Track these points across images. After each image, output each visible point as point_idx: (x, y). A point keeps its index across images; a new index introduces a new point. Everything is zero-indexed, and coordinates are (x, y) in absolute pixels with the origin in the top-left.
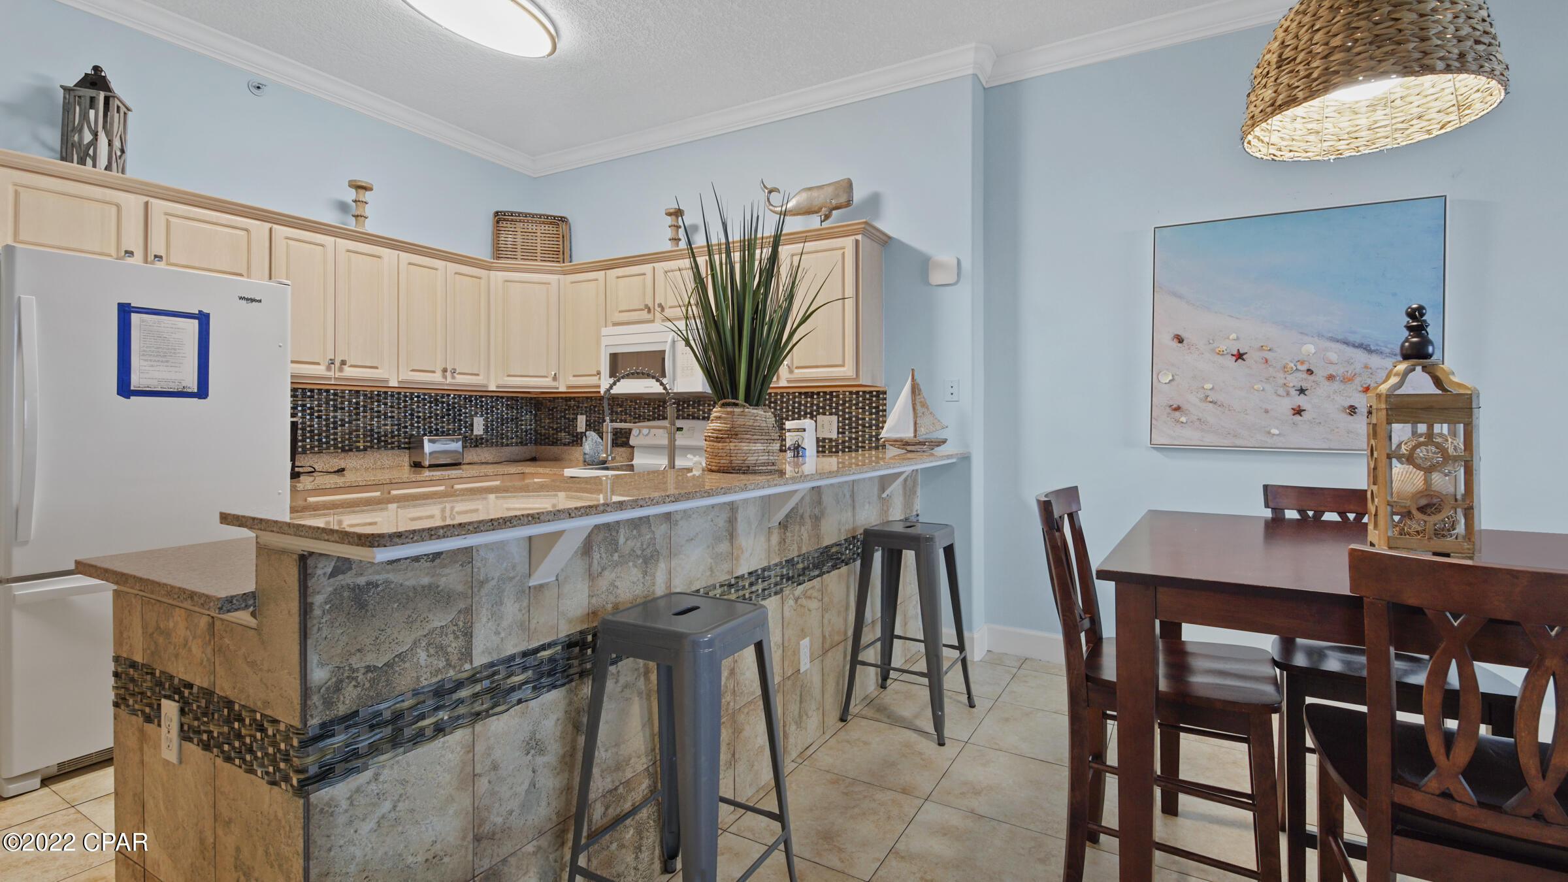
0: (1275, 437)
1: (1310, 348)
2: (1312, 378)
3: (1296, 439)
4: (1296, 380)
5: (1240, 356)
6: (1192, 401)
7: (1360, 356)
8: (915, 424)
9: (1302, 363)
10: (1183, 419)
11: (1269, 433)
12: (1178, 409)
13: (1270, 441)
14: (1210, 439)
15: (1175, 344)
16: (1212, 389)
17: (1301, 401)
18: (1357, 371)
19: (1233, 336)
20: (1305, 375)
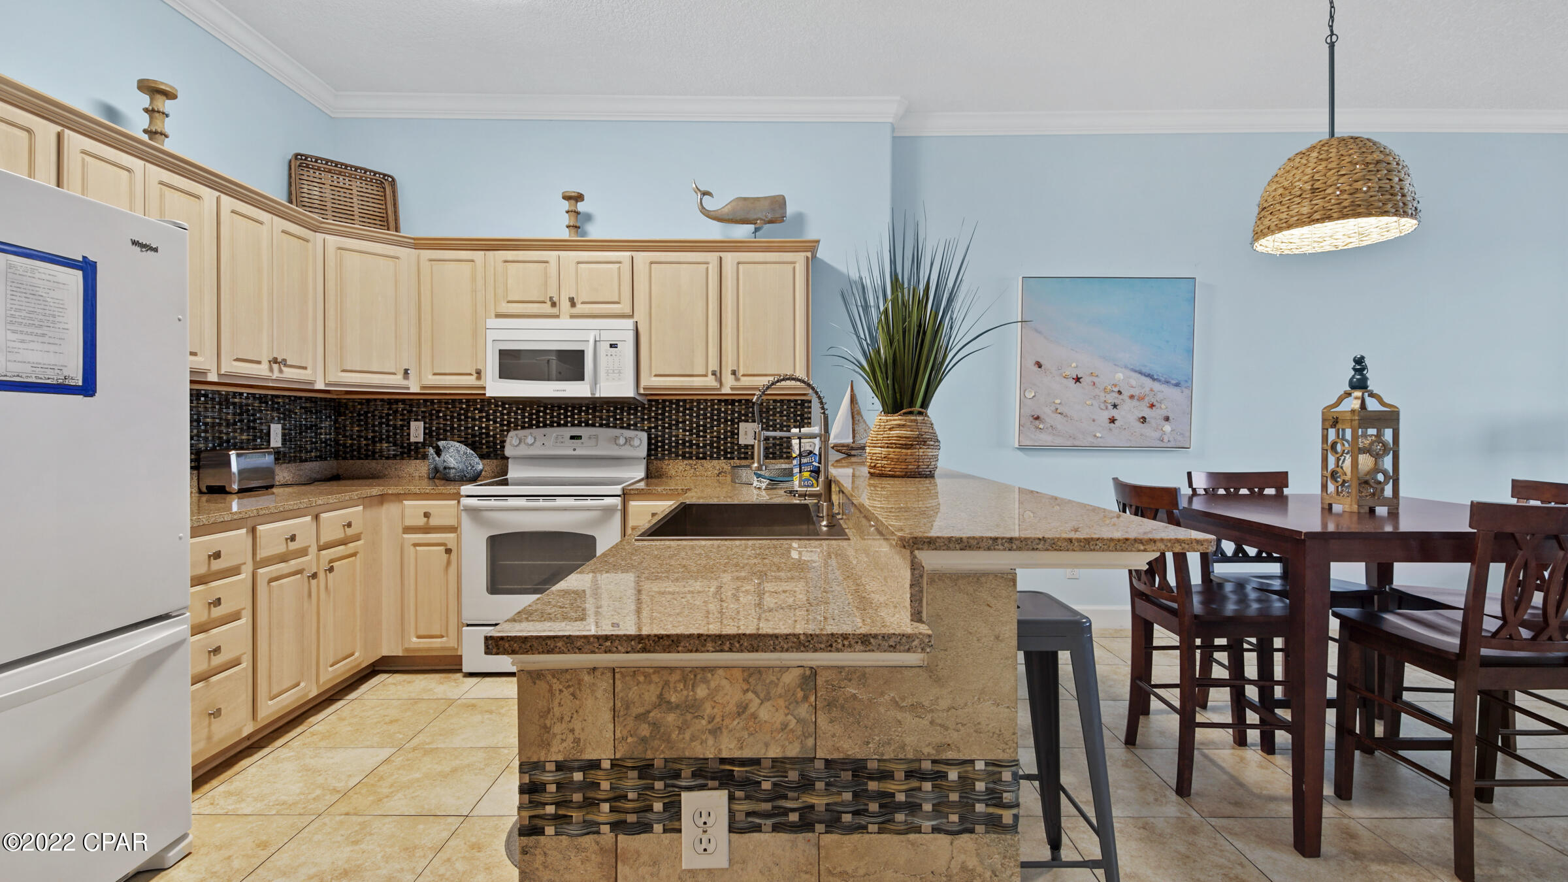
0: (1099, 439)
1: (1120, 376)
2: (1121, 397)
3: (1111, 440)
4: (1112, 398)
5: (1078, 380)
6: (1046, 412)
7: (1148, 382)
8: (854, 431)
9: (1115, 386)
10: (1041, 426)
11: (1095, 436)
12: (1037, 418)
13: (1096, 442)
14: (1059, 441)
15: (1036, 368)
16: (1060, 404)
17: (1114, 413)
18: (1147, 393)
19: (1074, 365)
20: (1116, 395)
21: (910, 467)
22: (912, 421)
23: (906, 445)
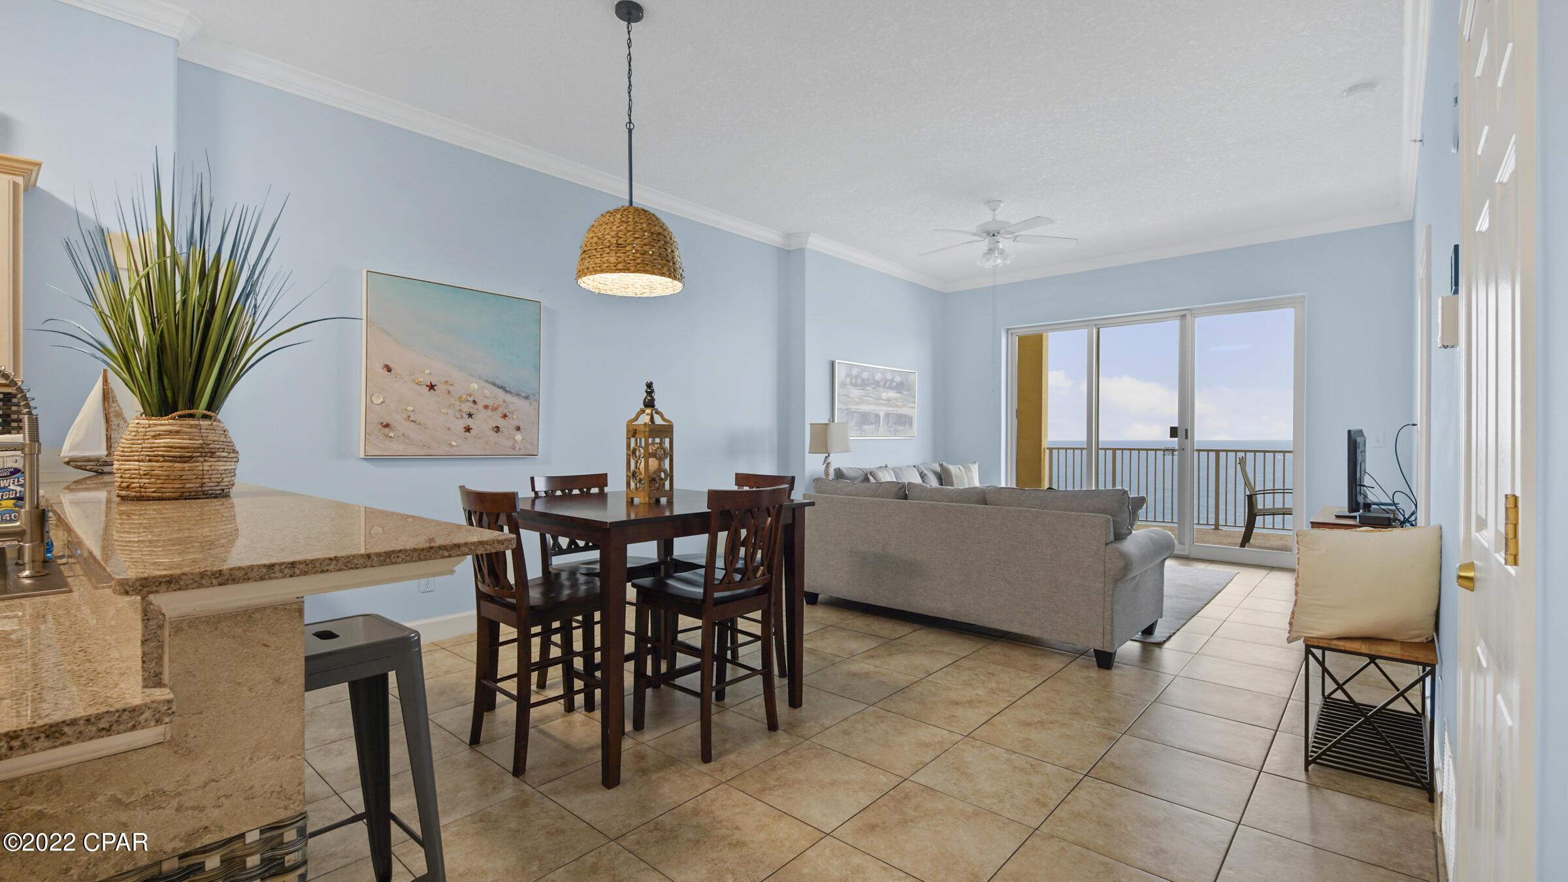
0: (455, 448)
1: (475, 386)
2: (475, 406)
3: (467, 449)
4: (467, 407)
5: (432, 387)
6: (397, 419)
7: (501, 393)
8: (109, 439)
9: (470, 395)
10: (392, 434)
11: (451, 445)
12: (387, 426)
13: (452, 451)
14: (411, 450)
15: (385, 372)
16: (412, 411)
17: (469, 422)
18: (500, 404)
19: (427, 371)
20: (471, 405)
21: (188, 485)
22: (191, 426)
23: (180, 457)
